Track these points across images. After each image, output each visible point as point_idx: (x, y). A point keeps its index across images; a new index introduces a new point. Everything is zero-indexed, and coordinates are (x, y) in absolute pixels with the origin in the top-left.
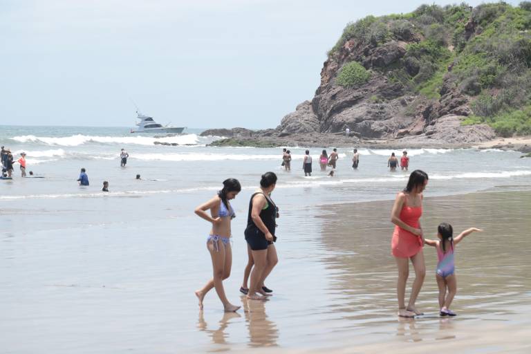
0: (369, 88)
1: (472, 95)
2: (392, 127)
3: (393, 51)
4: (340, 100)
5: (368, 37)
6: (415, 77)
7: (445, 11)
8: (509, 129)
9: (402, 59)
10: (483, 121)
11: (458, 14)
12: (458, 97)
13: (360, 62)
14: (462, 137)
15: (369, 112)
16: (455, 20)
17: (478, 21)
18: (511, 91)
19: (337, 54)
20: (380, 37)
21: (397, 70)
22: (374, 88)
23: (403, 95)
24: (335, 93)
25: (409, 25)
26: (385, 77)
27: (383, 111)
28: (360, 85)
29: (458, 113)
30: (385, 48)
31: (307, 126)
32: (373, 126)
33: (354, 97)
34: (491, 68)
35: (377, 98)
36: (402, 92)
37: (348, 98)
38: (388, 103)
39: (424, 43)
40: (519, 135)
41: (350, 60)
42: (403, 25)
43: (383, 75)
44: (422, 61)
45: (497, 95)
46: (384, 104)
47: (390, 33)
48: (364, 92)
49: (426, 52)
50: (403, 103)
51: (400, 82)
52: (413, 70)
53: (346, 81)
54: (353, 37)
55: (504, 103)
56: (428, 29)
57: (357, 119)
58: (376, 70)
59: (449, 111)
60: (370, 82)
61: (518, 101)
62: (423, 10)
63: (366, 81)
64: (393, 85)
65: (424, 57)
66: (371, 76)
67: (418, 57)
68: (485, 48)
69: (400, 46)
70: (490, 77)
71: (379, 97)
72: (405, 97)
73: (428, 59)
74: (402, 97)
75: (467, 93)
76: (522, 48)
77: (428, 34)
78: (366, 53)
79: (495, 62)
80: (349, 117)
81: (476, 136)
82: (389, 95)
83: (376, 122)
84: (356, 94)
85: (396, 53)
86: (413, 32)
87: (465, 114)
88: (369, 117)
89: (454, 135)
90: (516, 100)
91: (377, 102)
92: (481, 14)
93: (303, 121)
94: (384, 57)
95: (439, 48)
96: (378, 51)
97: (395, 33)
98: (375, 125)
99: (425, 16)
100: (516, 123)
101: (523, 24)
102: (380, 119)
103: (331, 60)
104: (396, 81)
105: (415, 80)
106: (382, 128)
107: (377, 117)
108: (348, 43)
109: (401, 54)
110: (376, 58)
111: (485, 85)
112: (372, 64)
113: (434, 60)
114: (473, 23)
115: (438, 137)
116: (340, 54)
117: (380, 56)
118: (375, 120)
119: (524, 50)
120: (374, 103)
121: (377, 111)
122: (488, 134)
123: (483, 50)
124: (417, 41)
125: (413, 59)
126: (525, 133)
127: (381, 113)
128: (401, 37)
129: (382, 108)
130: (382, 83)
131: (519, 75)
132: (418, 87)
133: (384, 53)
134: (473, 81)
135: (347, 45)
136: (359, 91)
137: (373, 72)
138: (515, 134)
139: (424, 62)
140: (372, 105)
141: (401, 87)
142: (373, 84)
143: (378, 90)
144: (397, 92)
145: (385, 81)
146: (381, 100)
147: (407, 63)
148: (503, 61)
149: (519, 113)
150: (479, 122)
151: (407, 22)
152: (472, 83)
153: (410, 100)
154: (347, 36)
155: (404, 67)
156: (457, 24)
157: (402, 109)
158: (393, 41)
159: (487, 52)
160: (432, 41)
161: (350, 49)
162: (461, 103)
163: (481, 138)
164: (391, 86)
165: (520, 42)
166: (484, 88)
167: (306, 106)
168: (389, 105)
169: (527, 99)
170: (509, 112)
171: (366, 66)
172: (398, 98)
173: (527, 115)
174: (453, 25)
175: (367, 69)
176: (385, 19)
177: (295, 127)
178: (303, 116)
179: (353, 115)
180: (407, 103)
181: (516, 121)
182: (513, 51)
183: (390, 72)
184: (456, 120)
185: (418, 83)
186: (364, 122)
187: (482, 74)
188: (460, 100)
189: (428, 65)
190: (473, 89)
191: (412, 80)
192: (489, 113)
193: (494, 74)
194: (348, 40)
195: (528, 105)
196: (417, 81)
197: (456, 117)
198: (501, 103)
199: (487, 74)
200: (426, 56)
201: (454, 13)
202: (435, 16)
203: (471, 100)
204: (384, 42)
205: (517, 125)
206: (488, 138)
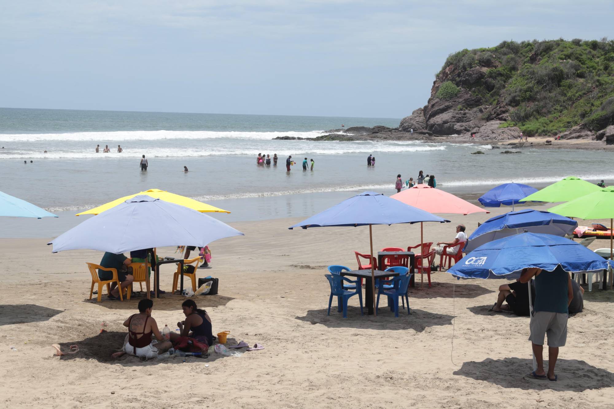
0: (457, 100)
1: (513, 107)
2: (470, 127)
3: (476, 74)
4: (436, 108)
5: (461, 64)
6: (491, 92)
7: (521, 45)
8: (533, 131)
9: (483, 80)
10: (515, 125)
11: (529, 48)
12: (503, 108)
13: (454, 82)
14: (494, 136)
15: (454, 117)
16: (527, 52)
17: (539, 53)
18: (542, 104)
19: (441, 75)
20: (469, 64)
21: (479, 87)
22: (461, 100)
23: (482, 105)
24: (434, 103)
25: (491, 56)
26: (470, 92)
27: (465, 116)
28: (451, 98)
29: (501, 119)
30: (471, 72)
31: (417, 125)
32: (455, 126)
33: (446, 106)
34: (529, 88)
35: (462, 107)
36: (481, 103)
37: (441, 107)
38: (469, 110)
39: (500, 69)
40: (540, 135)
41: (448, 80)
42: (486, 55)
43: (469, 91)
44: (497, 81)
45: (531, 107)
46: (467, 111)
47: (476, 62)
48: (453, 103)
49: (501, 75)
50: (481, 111)
51: (480, 96)
52: (490, 88)
53: (442, 95)
54: (451, 64)
55: (535, 113)
56: (505, 58)
57: (444, 121)
58: (464, 87)
59: (495, 117)
60: (458, 96)
61: (546, 111)
62: (505, 45)
63: (456, 95)
64: (475, 98)
65: (499, 78)
66: (460, 91)
67: (495, 78)
68: (529, 73)
69: (482, 71)
70: (528, 94)
71: (464, 106)
72: (482, 107)
73: (501, 80)
74: (480, 107)
75: (510, 105)
76: (554, 73)
77: (504, 61)
78: (459, 75)
79: (533, 83)
80: (439, 120)
81: (505, 136)
82: (471, 105)
83: (459, 124)
84: (447, 104)
85: (478, 76)
86: (493, 60)
87: (505, 120)
88: (453, 120)
89: (489, 135)
90: (544, 110)
91: (461, 110)
92: (541, 48)
93: (414, 122)
94: (470, 78)
95: (511, 72)
96: (466, 74)
97: (480, 61)
98: (457, 126)
99: (504, 49)
100: (539, 127)
101: (564, 55)
102: (462, 122)
103: (437, 80)
104: (477, 95)
105: (491, 95)
106: (462, 128)
107: (460, 120)
108: (448, 68)
109: (482, 75)
110: (464, 79)
111: (524, 100)
112: (461, 83)
113: (506, 81)
114: (535, 54)
115: (478, 136)
116: (442, 76)
117: (467, 78)
118: (458, 122)
119: (556, 75)
120: (459, 111)
121: (460, 116)
122: (516, 134)
123: (527, 74)
124: (496, 67)
125: (490, 80)
126: (544, 133)
127: (463, 117)
128: (484, 64)
129: (465, 114)
130: (467, 96)
131: (550, 92)
132: (492, 99)
133: (470, 75)
134: (515, 97)
135: (447, 70)
136: (450, 102)
137: (462, 89)
138: (537, 134)
139: (499, 82)
140: (457, 111)
141: (481, 99)
142: (460, 97)
143: (463, 102)
144: (477, 103)
145: (469, 95)
146: (464, 108)
147: (486, 83)
148: (539, 82)
149: (544, 120)
150: (512, 125)
151: (489, 53)
152: (514, 98)
153: (486, 109)
154: (449, 63)
155: (484, 85)
156: (527, 55)
157: (480, 115)
158: (478, 67)
159: (530, 76)
160: (506, 67)
161: (449, 73)
162: (504, 112)
163: (509, 137)
164: (473, 99)
165: (554, 69)
166: (522, 101)
167: (419, 112)
168: (471, 112)
169: (553, 110)
170: (537, 119)
171: (458, 84)
172: (478, 107)
173: (550, 121)
174: (524, 56)
175: (458, 87)
176: (475, 52)
177: (408, 126)
178: (416, 119)
179: (442, 119)
180: (484, 111)
181: (540, 125)
182: (548, 75)
183: (473, 89)
184: (497, 124)
185: (493, 97)
186: (449, 123)
187: (522, 91)
188: (503, 109)
189: (501, 84)
190: (514, 102)
191: (489, 95)
192: (522, 119)
193: (531, 92)
194: (448, 66)
195: (552, 114)
196: (492, 96)
197: (498, 122)
198: (533, 112)
199: (526, 91)
200: (501, 78)
201: (526, 47)
202: (512, 49)
203: (512, 109)
204: (471, 68)
205: (539, 128)
206: (515, 137)
